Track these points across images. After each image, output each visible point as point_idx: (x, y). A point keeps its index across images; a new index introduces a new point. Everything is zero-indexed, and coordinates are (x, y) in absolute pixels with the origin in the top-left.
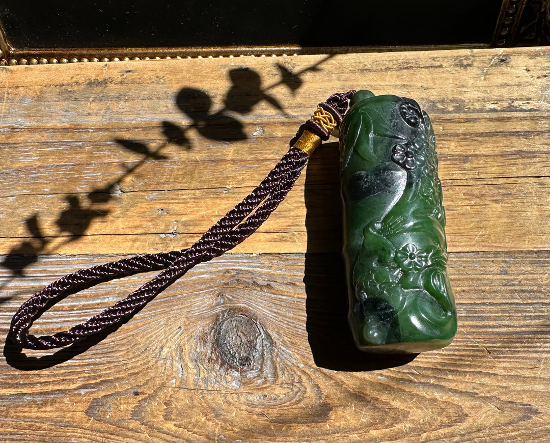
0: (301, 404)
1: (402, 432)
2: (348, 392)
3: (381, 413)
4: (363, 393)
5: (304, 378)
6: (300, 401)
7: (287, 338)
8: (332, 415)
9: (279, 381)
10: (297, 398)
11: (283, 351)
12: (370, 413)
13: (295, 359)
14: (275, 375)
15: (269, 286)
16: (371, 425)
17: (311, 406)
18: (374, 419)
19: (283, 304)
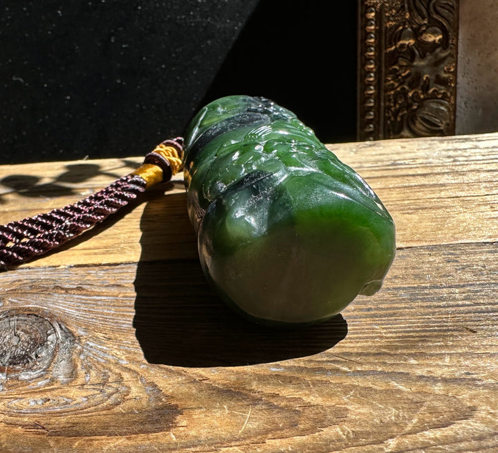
0: (118, 409)
1: (340, 440)
2: (214, 390)
3: (287, 414)
4: (244, 389)
5: (126, 376)
6: (117, 404)
7: (101, 335)
8: (182, 421)
9: (80, 381)
10: (110, 401)
11: (92, 347)
12: (264, 416)
13: (113, 355)
14: (73, 375)
15: (79, 289)
16: (267, 432)
17: (138, 410)
18: (273, 423)
19: (99, 303)
